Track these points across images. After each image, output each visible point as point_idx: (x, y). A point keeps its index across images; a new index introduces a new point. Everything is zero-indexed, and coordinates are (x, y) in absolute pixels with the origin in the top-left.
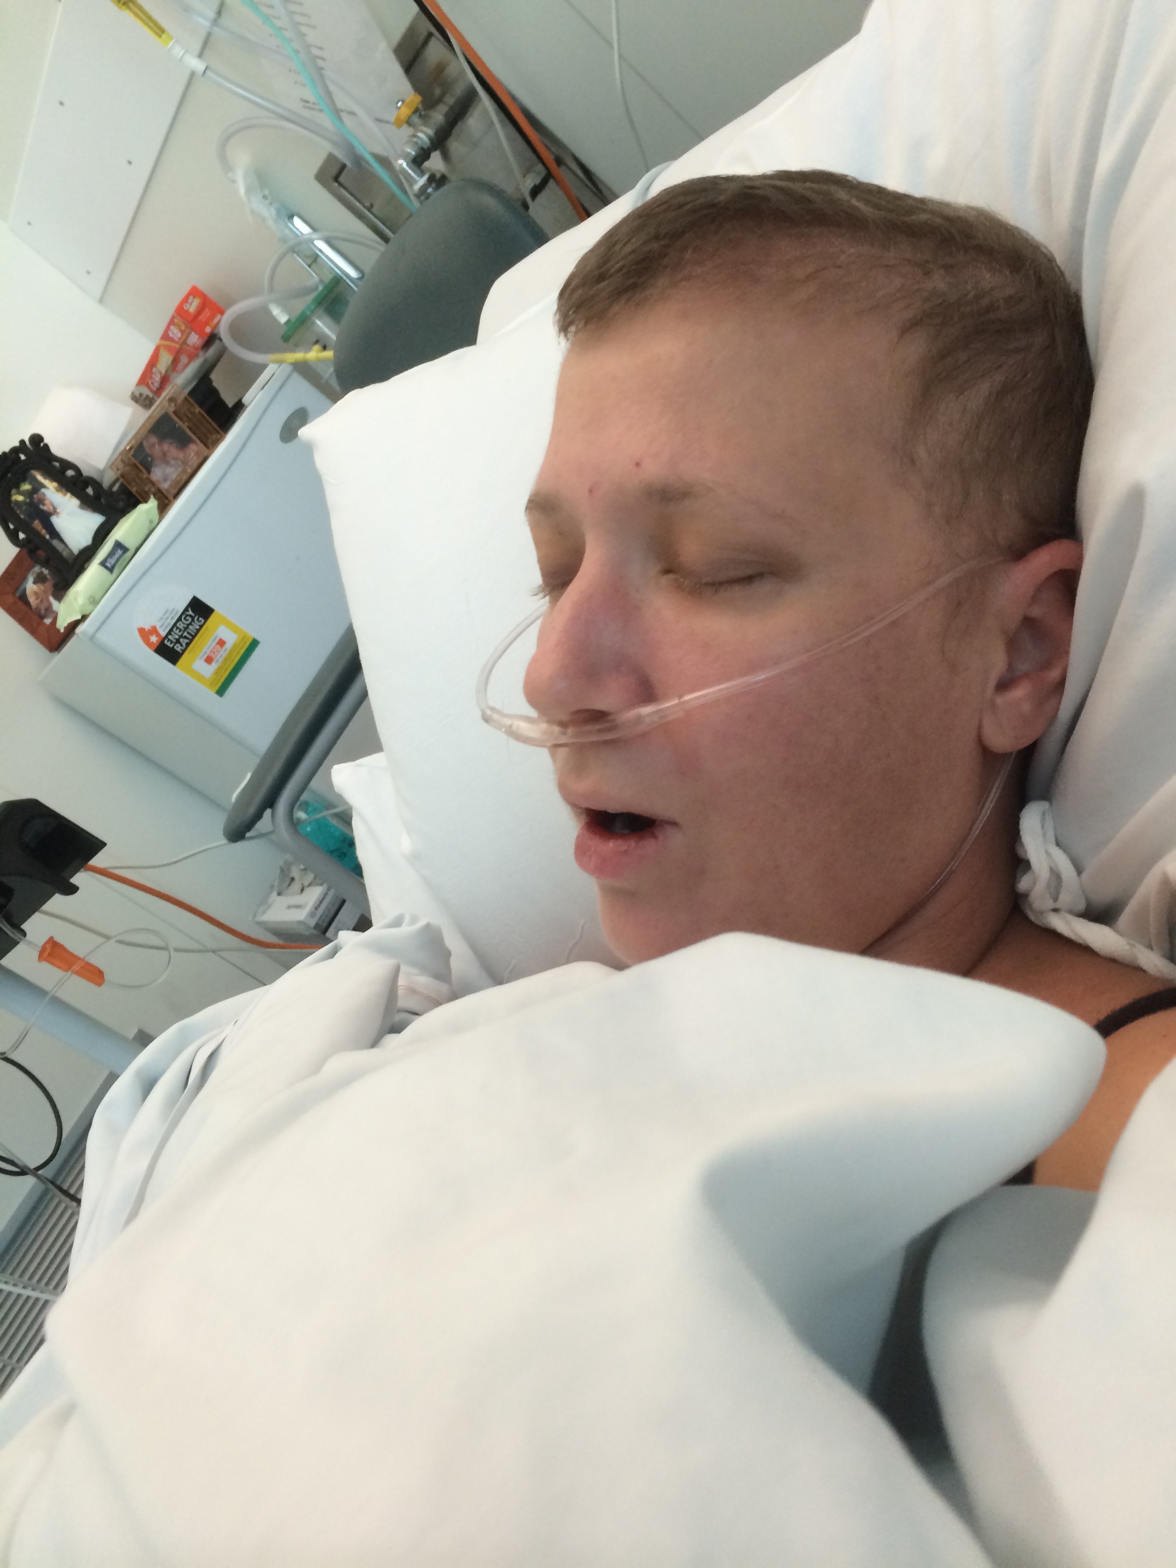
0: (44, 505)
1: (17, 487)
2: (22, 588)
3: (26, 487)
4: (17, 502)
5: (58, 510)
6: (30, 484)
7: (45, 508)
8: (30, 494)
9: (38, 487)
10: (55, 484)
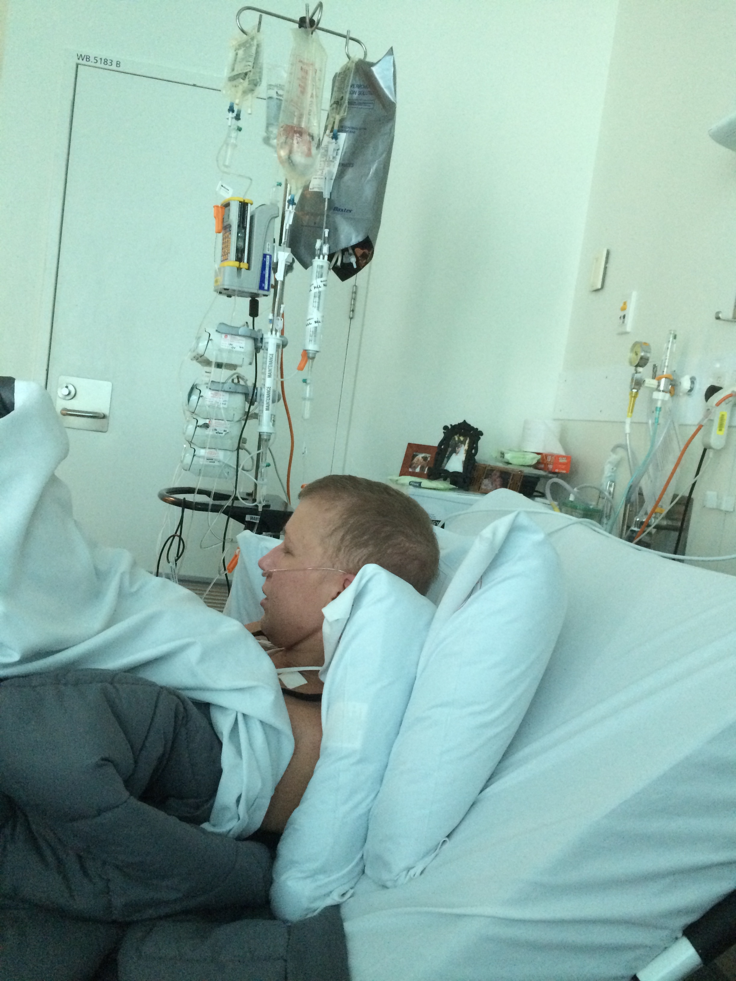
0: (458, 448)
1: (460, 435)
2: (417, 453)
3: (462, 438)
4: (455, 438)
5: (458, 454)
6: (463, 440)
7: (457, 449)
8: (459, 441)
9: (463, 443)
10: (467, 448)
